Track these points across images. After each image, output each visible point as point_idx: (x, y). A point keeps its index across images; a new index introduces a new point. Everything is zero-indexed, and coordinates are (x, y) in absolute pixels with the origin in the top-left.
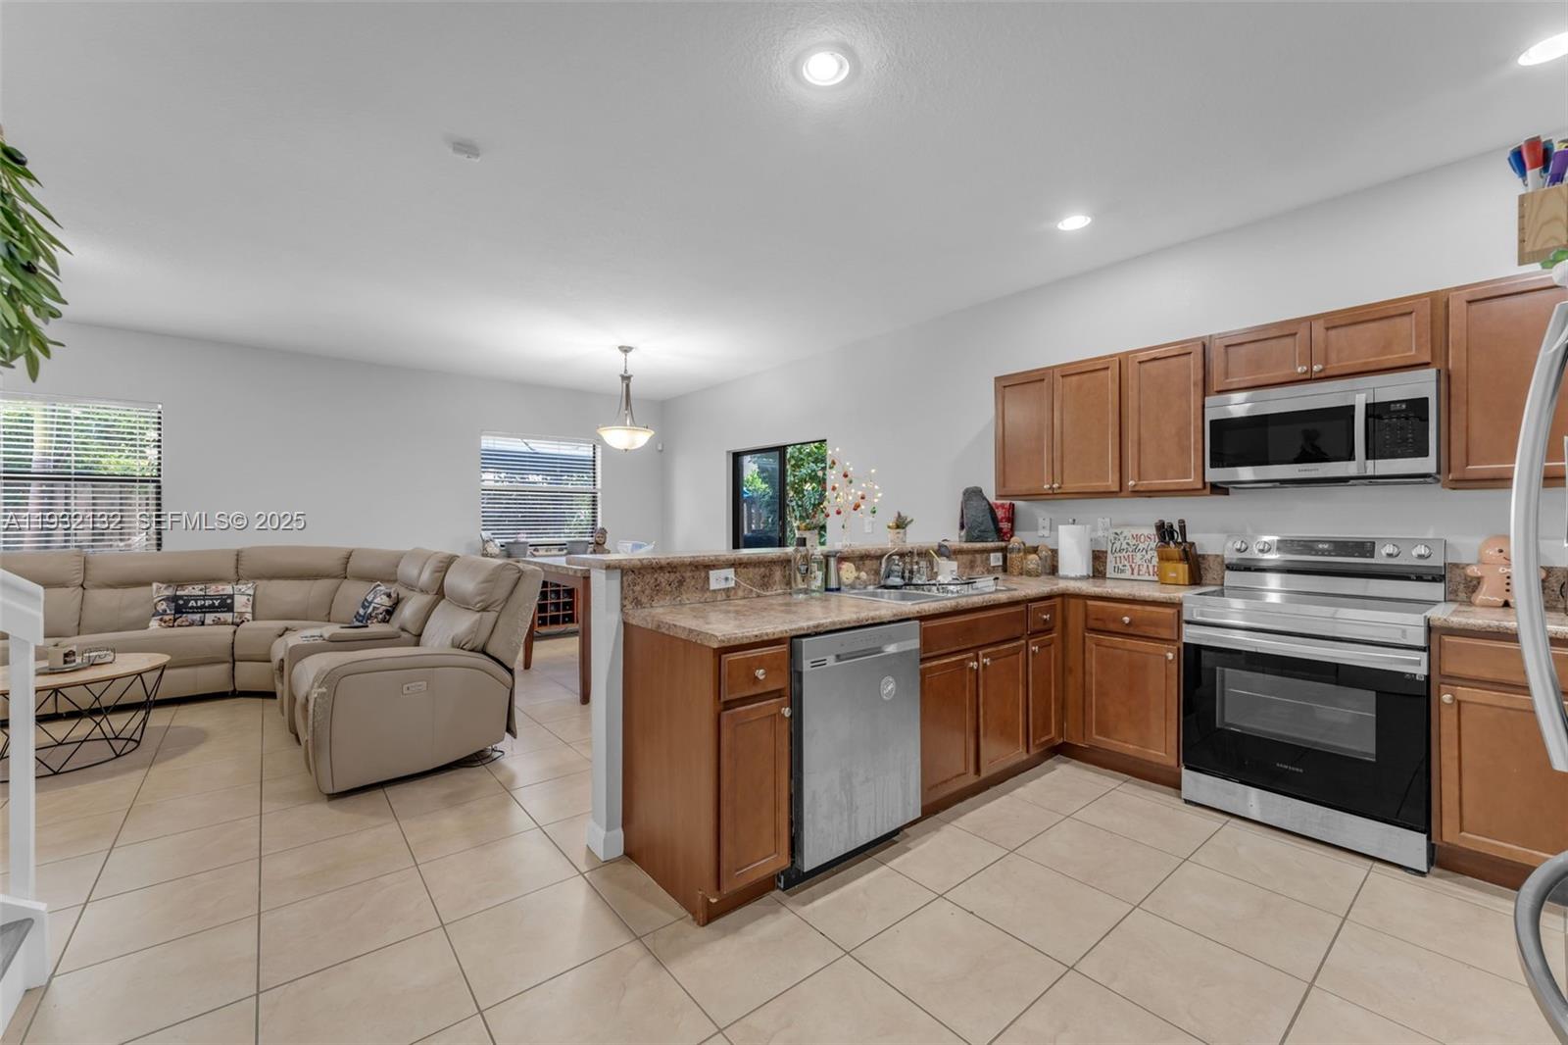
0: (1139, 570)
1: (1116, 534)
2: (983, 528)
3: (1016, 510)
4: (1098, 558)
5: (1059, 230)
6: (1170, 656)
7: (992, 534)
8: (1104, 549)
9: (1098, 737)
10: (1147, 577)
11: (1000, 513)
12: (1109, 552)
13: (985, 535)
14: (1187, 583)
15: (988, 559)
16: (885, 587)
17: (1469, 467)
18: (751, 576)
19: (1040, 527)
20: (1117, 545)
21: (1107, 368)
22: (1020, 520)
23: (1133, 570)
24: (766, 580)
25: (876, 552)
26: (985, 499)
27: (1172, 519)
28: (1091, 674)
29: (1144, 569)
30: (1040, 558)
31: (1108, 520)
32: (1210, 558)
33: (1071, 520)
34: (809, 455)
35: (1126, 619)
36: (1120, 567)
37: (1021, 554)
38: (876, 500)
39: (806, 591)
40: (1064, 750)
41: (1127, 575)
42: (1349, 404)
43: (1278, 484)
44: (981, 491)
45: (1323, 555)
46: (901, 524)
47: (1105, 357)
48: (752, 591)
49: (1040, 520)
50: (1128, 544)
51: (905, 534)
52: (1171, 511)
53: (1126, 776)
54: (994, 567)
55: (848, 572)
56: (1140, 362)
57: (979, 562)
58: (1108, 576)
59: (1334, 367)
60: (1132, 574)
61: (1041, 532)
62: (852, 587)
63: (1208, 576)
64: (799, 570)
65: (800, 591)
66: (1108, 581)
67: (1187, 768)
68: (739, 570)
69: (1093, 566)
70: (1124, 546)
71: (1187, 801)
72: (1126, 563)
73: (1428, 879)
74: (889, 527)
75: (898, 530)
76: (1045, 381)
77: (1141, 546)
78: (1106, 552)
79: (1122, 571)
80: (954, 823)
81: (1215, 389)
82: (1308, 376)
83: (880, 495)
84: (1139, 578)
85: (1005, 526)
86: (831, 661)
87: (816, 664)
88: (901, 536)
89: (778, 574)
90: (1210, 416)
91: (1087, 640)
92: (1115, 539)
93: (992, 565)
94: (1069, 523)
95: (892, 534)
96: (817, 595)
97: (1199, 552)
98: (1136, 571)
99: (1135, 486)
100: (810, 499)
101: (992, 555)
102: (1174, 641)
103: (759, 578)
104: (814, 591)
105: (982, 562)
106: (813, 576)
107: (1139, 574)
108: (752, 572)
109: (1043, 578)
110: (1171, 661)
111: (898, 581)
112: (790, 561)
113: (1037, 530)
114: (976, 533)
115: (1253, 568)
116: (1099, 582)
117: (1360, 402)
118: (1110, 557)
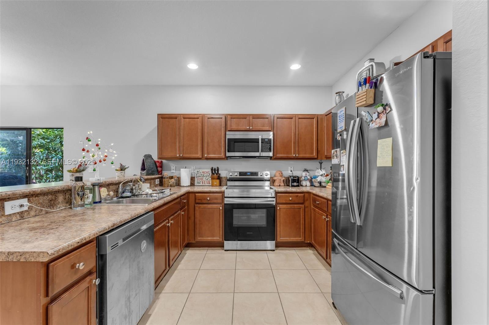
0: (205, 182)
1: (198, 171)
2: (153, 170)
3: (163, 164)
4: (192, 179)
5: (187, 67)
6: (221, 208)
7: (156, 172)
8: (193, 176)
9: (199, 238)
10: (207, 185)
11: (158, 164)
12: (196, 177)
13: (154, 172)
14: (219, 185)
15: (155, 182)
16: (122, 197)
17: (277, 155)
18: (41, 201)
19: (172, 169)
20: (198, 175)
21: (198, 118)
22: (164, 167)
23: (203, 182)
24: (52, 202)
25: (116, 182)
26: (153, 159)
27: (215, 167)
28: (197, 218)
29: (206, 182)
30: (175, 180)
31: (195, 167)
32: (223, 178)
33: (185, 167)
34: (39, 135)
35: (208, 198)
36: (199, 182)
37: (168, 179)
38: (113, 158)
39: (82, 206)
40: (189, 246)
41: (201, 184)
42: (257, 138)
43: (242, 157)
44: (151, 156)
45: (249, 176)
46: (122, 169)
47: (197, 114)
48: (42, 210)
49: (172, 167)
50: (201, 174)
51: (125, 173)
52: (215, 164)
53: (206, 248)
54: (157, 184)
55: (104, 192)
56: (208, 118)
57: (152, 182)
58: (195, 185)
59: (255, 129)
60: (203, 184)
61: (172, 171)
62: (106, 199)
63: (223, 183)
64: (78, 194)
65: (79, 206)
66: (195, 186)
67: (225, 240)
68: (31, 199)
69: (191, 182)
70: (200, 175)
71: (225, 250)
72: (201, 180)
73: (276, 251)
74: (117, 170)
75: (121, 172)
76: (177, 119)
77: (205, 175)
78: (195, 177)
79: (200, 183)
80: (163, 292)
81: (228, 130)
82: (249, 130)
83: (116, 155)
84: (205, 185)
85: (159, 169)
86: (121, 243)
87: (113, 247)
88: (123, 174)
89: (61, 198)
90: (228, 137)
91: (196, 207)
92: (197, 173)
93: (156, 184)
94: (184, 168)
95: (118, 173)
96: (89, 206)
97: (221, 176)
98: (204, 183)
99: (207, 156)
100: (40, 156)
101: (156, 180)
102: (221, 203)
103: (47, 202)
104: (87, 204)
105: (153, 183)
106: (86, 197)
107: (204, 184)
108: (41, 199)
109: (176, 187)
110: (221, 210)
111: (129, 194)
112: (70, 190)
113: (170, 170)
114: (150, 172)
115: (233, 180)
116: (192, 187)
117: (260, 137)
118: (196, 179)
